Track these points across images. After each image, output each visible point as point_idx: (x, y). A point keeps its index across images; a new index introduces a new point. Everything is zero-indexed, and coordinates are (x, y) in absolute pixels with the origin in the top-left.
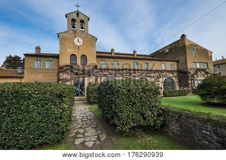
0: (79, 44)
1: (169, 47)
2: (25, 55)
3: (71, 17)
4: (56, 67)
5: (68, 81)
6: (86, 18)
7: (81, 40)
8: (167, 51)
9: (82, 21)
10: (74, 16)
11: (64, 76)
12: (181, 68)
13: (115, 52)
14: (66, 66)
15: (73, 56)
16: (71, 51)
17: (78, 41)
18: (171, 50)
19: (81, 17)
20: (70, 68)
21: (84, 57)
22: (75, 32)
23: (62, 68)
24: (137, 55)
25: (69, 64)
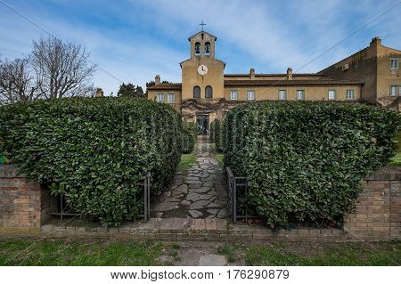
0: (203, 73)
1: (350, 60)
3: (195, 41)
4: (178, 102)
5: (192, 117)
6: (213, 39)
7: (205, 68)
8: (347, 67)
9: (207, 43)
10: (198, 39)
11: (187, 111)
12: (366, 96)
13: (256, 73)
14: (189, 100)
15: (197, 88)
16: (194, 82)
17: (203, 70)
18: (352, 65)
19: (207, 38)
20: (194, 103)
21: (209, 88)
22: (199, 58)
23: (185, 102)
24: (294, 76)
25: (192, 97)
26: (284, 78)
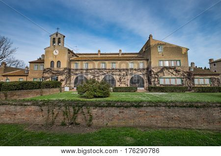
0: (55, 54)
1: (145, 46)
2: (30, 62)
3: (53, 37)
5: (48, 78)
6: (62, 36)
7: (57, 51)
8: (144, 50)
9: (59, 39)
10: (55, 36)
11: (46, 75)
12: (149, 66)
14: (47, 69)
15: (52, 62)
16: (51, 59)
17: (56, 52)
18: (146, 49)
19: (59, 36)
20: (50, 70)
21: (59, 62)
22: (54, 46)
23: (45, 70)
24: (122, 54)
25: (50, 67)
26: (117, 56)
